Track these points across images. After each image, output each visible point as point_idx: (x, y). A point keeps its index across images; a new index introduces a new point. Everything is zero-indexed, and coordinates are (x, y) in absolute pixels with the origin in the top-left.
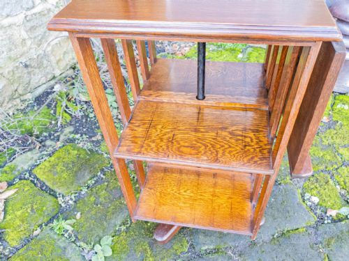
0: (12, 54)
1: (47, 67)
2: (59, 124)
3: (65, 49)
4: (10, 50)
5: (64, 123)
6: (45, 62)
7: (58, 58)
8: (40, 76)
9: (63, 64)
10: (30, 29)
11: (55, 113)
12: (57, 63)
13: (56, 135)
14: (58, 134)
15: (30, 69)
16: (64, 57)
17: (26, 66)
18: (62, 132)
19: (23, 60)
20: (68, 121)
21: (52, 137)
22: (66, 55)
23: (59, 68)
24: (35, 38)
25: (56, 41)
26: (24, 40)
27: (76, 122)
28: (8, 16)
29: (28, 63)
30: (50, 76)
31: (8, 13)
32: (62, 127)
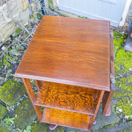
2: (5, 68)
3: (7, 29)
5: (7, 68)
7: (3, 34)
9: (6, 36)
11: (3, 62)
12: (3, 36)
13: (4, 74)
14: (5, 73)
16: (6, 33)
18: (7, 72)
20: (9, 66)
21: (2, 75)
25: (3, 26)
27: (13, 67)
32: (7, 69)
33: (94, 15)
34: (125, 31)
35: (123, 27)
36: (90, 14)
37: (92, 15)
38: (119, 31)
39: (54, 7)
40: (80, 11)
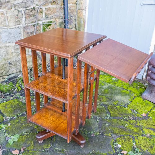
0: (6, 58)
1: (18, 66)
3: (28, 60)
4: (6, 56)
6: (18, 64)
8: (14, 69)
10: (16, 49)
11: (15, 86)
13: (12, 94)
14: (13, 94)
15: (11, 65)
17: (10, 64)
18: (15, 94)
19: (9, 61)
20: (19, 90)
21: (10, 95)
22: (28, 63)
24: (17, 53)
26: (12, 53)
27: (23, 92)
28: (9, 42)
29: (11, 63)
30: (18, 70)
31: (10, 41)
32: (16, 92)
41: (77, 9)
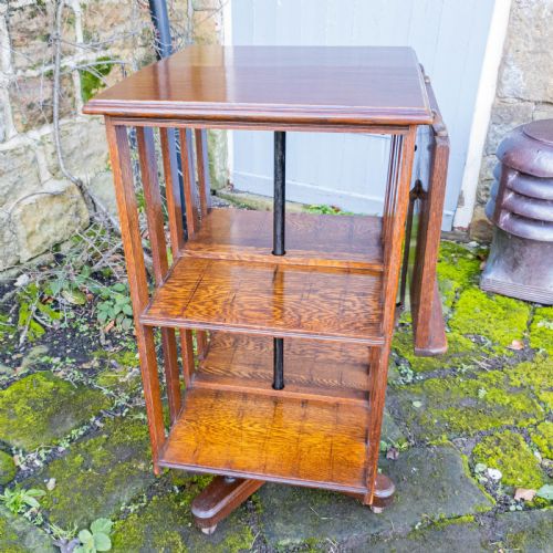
1: (9, 243)
2: (22, 340)
3: (44, 216)
5: (31, 339)
6: (8, 233)
7: (30, 230)
9: (37, 242)
11: (15, 322)
12: (28, 238)
13: (14, 357)
14: (19, 356)
16: (40, 229)
18: (26, 353)
20: (39, 336)
21: (7, 361)
22: (46, 226)
23: (29, 247)
25: (32, 199)
27: (53, 339)
30: (11, 260)
32: (27, 344)
33: (359, 196)
34: (480, 238)
35: (468, 230)
36: (345, 193)
37: (354, 194)
38: (458, 242)
39: (216, 181)
40: (310, 186)
41: (191, 10)
